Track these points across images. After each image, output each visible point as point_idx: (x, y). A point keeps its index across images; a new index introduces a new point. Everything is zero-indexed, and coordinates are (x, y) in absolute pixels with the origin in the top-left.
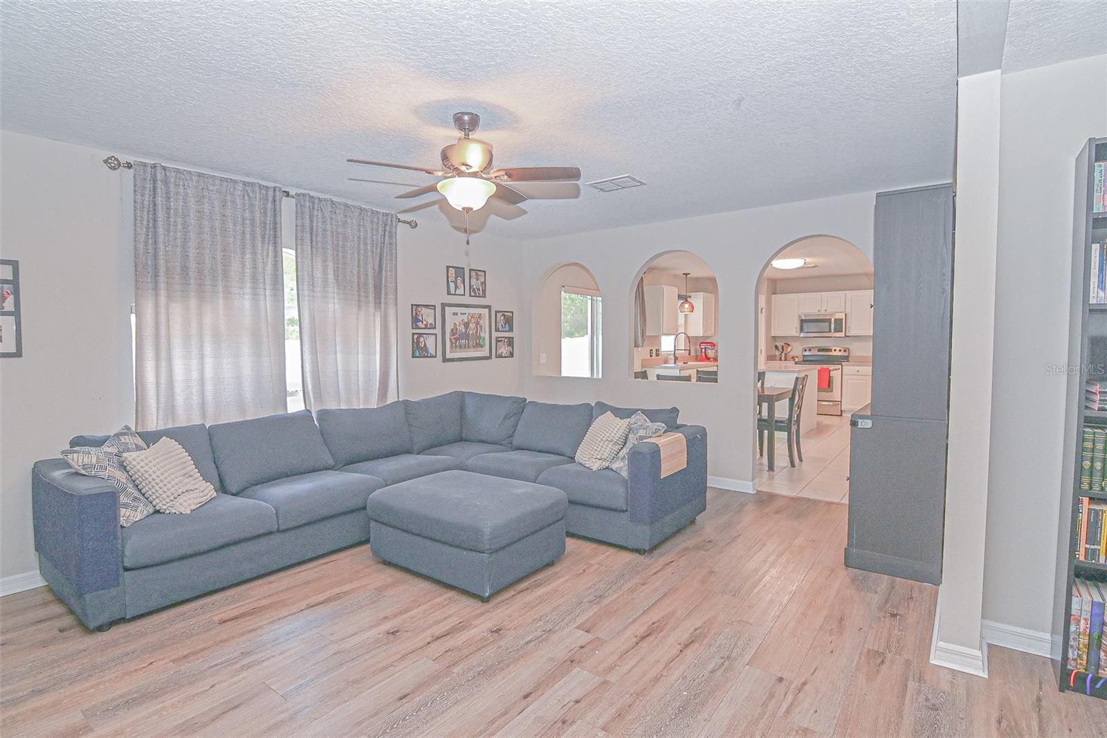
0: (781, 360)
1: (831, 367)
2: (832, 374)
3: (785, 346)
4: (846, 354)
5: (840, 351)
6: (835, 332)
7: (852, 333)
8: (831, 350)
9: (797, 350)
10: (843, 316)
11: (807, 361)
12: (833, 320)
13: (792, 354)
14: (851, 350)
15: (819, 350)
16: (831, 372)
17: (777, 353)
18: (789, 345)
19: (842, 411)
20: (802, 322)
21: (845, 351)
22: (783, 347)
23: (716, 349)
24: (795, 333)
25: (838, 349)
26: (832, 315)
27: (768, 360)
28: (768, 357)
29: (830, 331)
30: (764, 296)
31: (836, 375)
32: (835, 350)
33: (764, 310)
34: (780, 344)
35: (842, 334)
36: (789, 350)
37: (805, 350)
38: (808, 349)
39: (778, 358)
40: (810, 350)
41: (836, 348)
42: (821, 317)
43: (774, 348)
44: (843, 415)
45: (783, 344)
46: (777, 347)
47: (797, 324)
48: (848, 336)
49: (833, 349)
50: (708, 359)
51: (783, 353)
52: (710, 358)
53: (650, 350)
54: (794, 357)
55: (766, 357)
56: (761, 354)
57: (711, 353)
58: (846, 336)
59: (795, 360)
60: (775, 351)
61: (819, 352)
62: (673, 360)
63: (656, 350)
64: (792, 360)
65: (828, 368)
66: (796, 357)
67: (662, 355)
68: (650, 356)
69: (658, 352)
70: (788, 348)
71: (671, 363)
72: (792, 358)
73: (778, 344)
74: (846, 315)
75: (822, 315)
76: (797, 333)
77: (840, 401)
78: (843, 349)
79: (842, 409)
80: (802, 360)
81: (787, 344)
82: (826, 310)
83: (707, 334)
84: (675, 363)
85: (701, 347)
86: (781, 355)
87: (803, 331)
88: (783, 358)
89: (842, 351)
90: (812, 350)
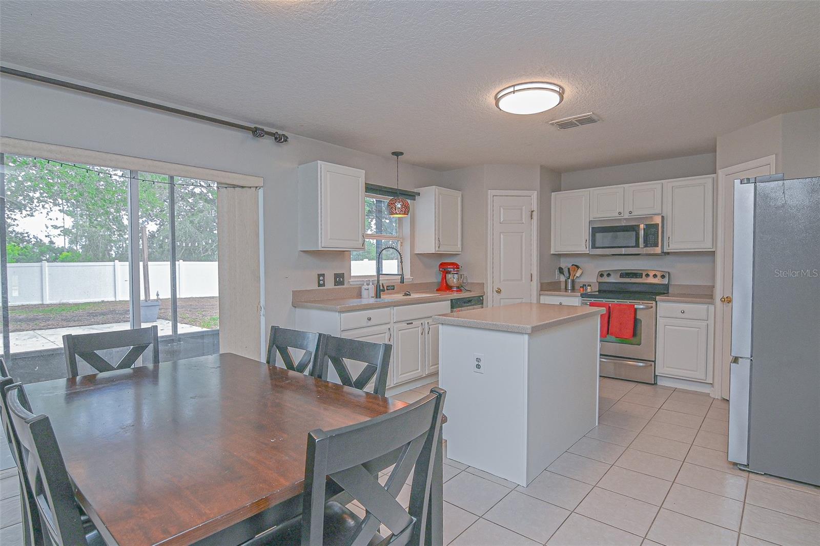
0: (566, 289)
1: (640, 304)
2: (641, 315)
3: (572, 268)
4: (665, 281)
5: (655, 276)
6: (646, 246)
7: (674, 246)
8: (641, 276)
9: (589, 275)
10: (658, 220)
11: (605, 291)
12: (642, 226)
13: (584, 280)
14: (672, 276)
15: (622, 276)
16: (639, 313)
17: (563, 279)
18: (578, 267)
19: (656, 377)
20: (595, 231)
21: (663, 277)
22: (569, 269)
23: (460, 273)
25: (650, 273)
26: (641, 219)
27: (541, 290)
28: (542, 284)
29: (637, 244)
30: (535, 193)
31: (646, 316)
32: (647, 276)
33: (535, 214)
34: (565, 265)
35: (658, 250)
36: (578, 274)
37: (602, 275)
38: (605, 275)
39: (563, 286)
40: (609, 275)
41: (657, 273)
42: (623, 224)
43: (557, 272)
45: (569, 265)
46: (561, 270)
47: (585, 234)
48: (668, 253)
49: (645, 273)
50: (450, 287)
51: (569, 278)
52: (452, 287)
53: (319, 276)
54: (585, 285)
55: (539, 285)
56: (531, 281)
57: (453, 279)
58: (663, 252)
59: (586, 289)
60: (559, 276)
61: (623, 277)
62: (372, 292)
63: (336, 276)
64: (582, 289)
65: (634, 306)
66: (588, 286)
67: (351, 283)
68: (319, 285)
69: (339, 279)
70: (576, 272)
71: (368, 297)
72: (583, 287)
73: (563, 265)
74: (663, 217)
75: (625, 219)
76: (588, 248)
77: (653, 361)
78: (659, 274)
79: (656, 374)
80: (598, 290)
81: (576, 266)
82: (630, 212)
83: (444, 249)
84: (378, 295)
85: (441, 270)
86: (566, 282)
87: (596, 246)
88: (570, 287)
89: (659, 277)
90: (612, 275)
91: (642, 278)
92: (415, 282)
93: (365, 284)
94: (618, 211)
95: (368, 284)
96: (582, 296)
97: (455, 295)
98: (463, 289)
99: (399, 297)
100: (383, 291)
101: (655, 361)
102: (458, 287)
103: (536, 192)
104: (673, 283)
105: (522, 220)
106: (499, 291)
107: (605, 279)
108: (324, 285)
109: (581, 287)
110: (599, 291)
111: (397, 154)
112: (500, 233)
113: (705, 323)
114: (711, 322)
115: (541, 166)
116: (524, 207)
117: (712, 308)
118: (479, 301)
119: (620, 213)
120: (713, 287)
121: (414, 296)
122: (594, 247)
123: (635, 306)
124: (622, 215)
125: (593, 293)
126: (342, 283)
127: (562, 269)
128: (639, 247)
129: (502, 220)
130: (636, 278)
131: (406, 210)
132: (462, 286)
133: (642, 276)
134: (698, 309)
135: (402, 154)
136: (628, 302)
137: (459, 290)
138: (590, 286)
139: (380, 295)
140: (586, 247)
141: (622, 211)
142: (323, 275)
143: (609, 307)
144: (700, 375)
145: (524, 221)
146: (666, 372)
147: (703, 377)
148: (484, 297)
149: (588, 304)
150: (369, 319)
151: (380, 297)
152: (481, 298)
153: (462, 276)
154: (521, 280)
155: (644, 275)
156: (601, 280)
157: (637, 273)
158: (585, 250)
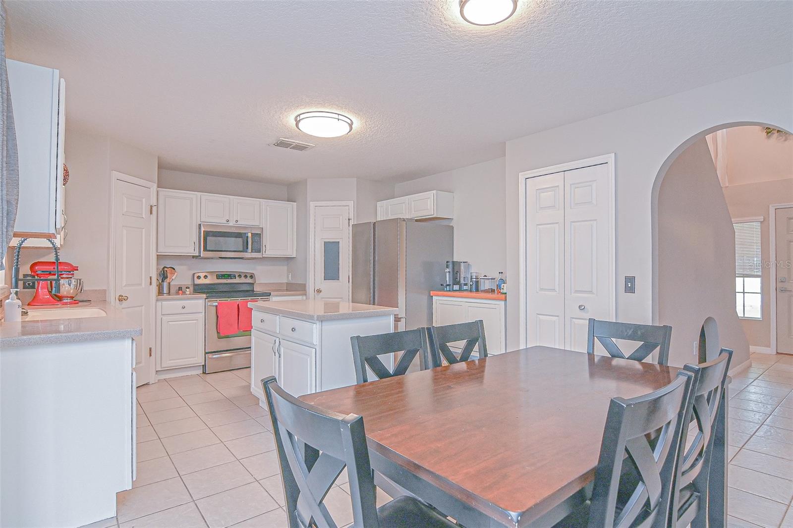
6: (252, 251)
7: (268, 252)
12: (249, 235)
13: (177, 283)
21: (251, 277)
24: (192, 251)
26: (249, 228)
30: (155, 186)
32: (240, 276)
35: (259, 255)
37: (199, 278)
40: (205, 277)
42: (234, 231)
56: (151, 285)
57: (66, 286)
61: (219, 279)
64: (180, 291)
66: (187, 288)
72: (182, 290)
75: (231, 226)
81: (172, 268)
82: (237, 221)
86: (161, 285)
88: (165, 291)
89: (248, 278)
90: (209, 277)
94: (225, 219)
102: (72, 298)
104: (257, 282)
105: (142, 214)
106: (124, 299)
107: (203, 281)
115: (158, 158)
116: (144, 200)
119: (228, 221)
122: (205, 249)
124: (229, 223)
130: (230, 278)
133: (235, 276)
137: (74, 301)
138: (189, 288)
140: (195, 250)
141: (230, 219)
145: (144, 216)
154: (141, 284)
155: (237, 277)
156: (197, 282)
157: (231, 275)
158: (194, 252)
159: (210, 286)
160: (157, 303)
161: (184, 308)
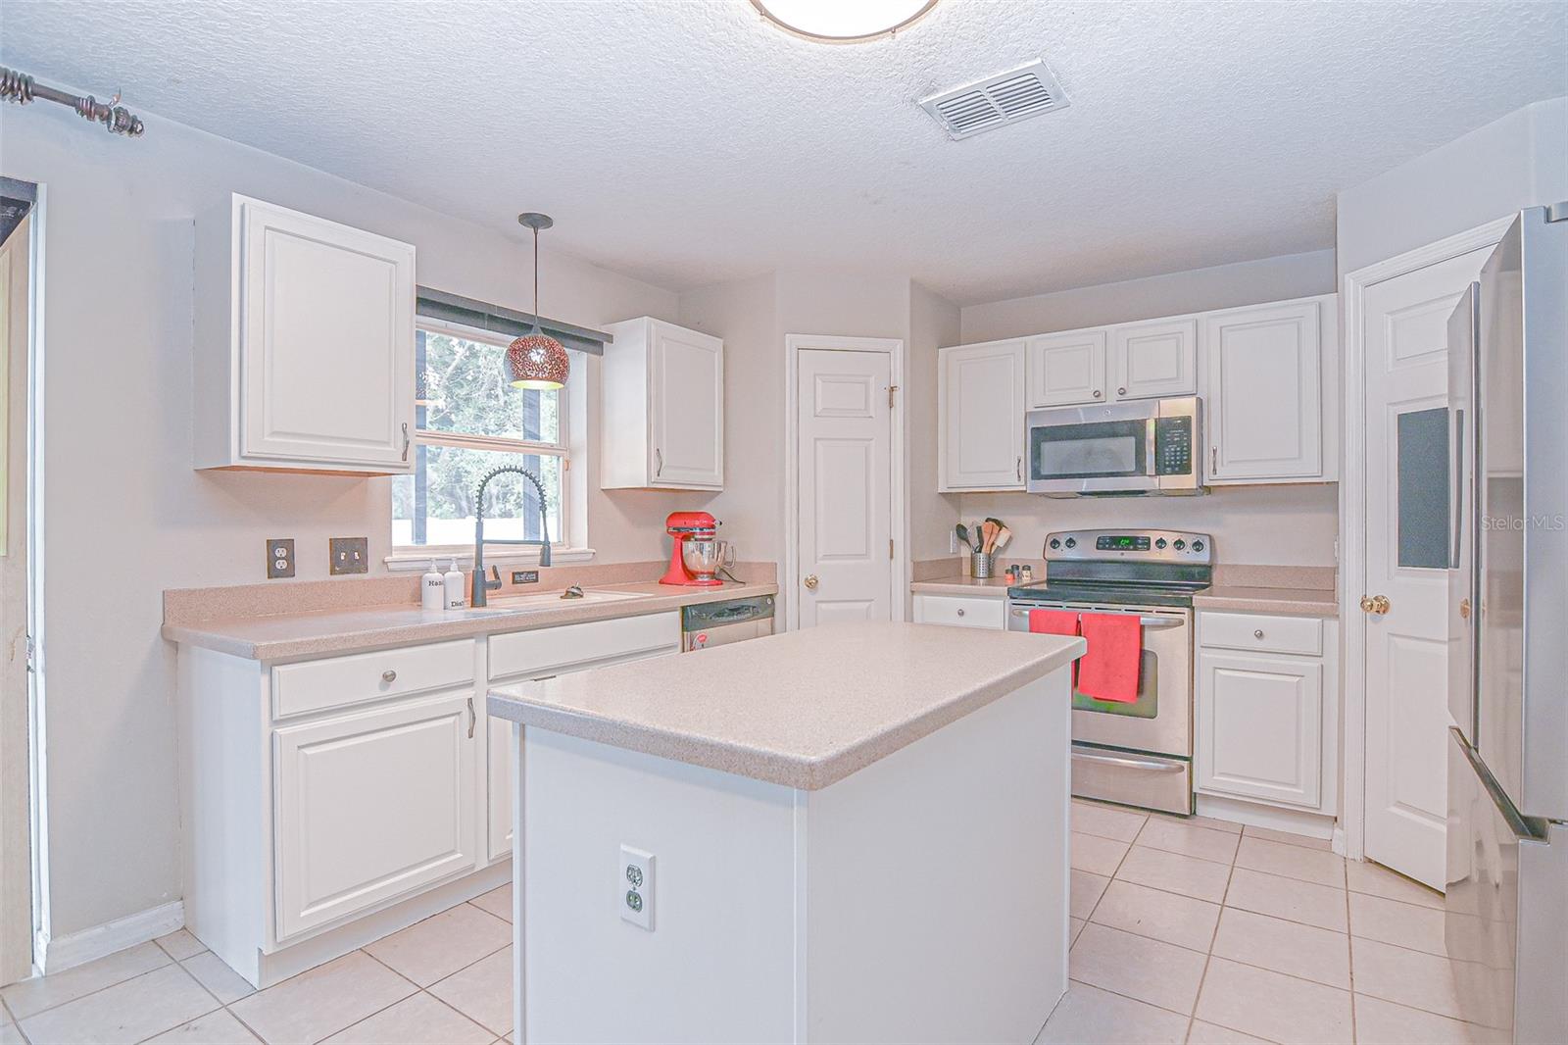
0: (974, 579)
1: (1150, 616)
2: (1154, 640)
3: (986, 527)
4: (1203, 557)
5: (1179, 544)
6: (1161, 472)
7: (1228, 472)
8: (1147, 543)
9: (1026, 545)
10: (1186, 407)
11: (1064, 583)
12: (1151, 428)
13: (1011, 556)
14: (1218, 544)
15: (1101, 544)
16: (1147, 633)
17: (966, 552)
18: (1000, 525)
19: (1193, 796)
20: (1041, 436)
21: (1198, 546)
22: (979, 530)
23: (717, 538)
24: (1014, 480)
25: (1170, 538)
26: (1147, 406)
27: (916, 581)
28: (917, 565)
29: (1141, 469)
30: (899, 345)
31: (1166, 642)
32: (1161, 543)
33: (898, 395)
34: (971, 520)
35: (1188, 481)
36: (1000, 542)
37: (1055, 543)
38: (1063, 542)
39: (966, 570)
40: (1071, 543)
41: (1166, 536)
42: (1109, 418)
43: (953, 535)
44: (1202, 810)
45: (980, 520)
46: (961, 531)
47: (1018, 446)
48: (1215, 489)
49: (1154, 537)
50: (691, 575)
51: (980, 551)
52: (697, 573)
53: (272, 545)
54: (1018, 567)
55: (910, 565)
56: (891, 557)
57: (699, 556)
58: (1202, 487)
59: (1020, 576)
60: (959, 548)
61: (1104, 548)
62: (458, 591)
63: (336, 545)
64: (1010, 576)
65: (1139, 617)
66: (1024, 569)
67: (391, 566)
68: (273, 573)
69: (348, 555)
70: (998, 535)
71: (445, 605)
72: (1012, 573)
73: (966, 521)
74: (1200, 402)
75: (1111, 407)
76: (1023, 479)
77: (1185, 759)
78: (1189, 541)
79: (1194, 791)
80: (1045, 578)
81: (995, 521)
82: (1122, 392)
83: (672, 478)
84: (477, 598)
85: (671, 530)
86: (973, 559)
87: (1043, 473)
88: (982, 572)
89: (1189, 547)
90: (1079, 542)
91: (1148, 549)
92: (603, 561)
93: (434, 567)
94: (1093, 389)
95: (443, 570)
96: (1012, 594)
97: (704, 594)
98: (725, 577)
99: (550, 601)
100: (497, 586)
101: (1192, 757)
102: (712, 575)
103: (902, 341)
104: (1220, 561)
105: (867, 408)
106: (812, 584)
107: (1065, 553)
108: (289, 572)
109: (1007, 572)
110: (1049, 582)
111: (535, 221)
112: (816, 439)
113: (1315, 664)
114: (1332, 661)
115: (913, 282)
116: (872, 379)
117: (1332, 626)
118: (763, 607)
119: (1097, 394)
120: (1335, 570)
121: (593, 598)
122: (1037, 475)
123: (1142, 619)
124: (1102, 398)
125: (1035, 587)
126: (358, 565)
127: (965, 529)
128: (1145, 475)
129: (818, 410)
130: (1135, 549)
131: (559, 371)
132: (722, 570)
133: (1149, 544)
134: (1296, 629)
135: (546, 221)
136: (1121, 609)
137: (716, 579)
138: (1029, 568)
139: (484, 598)
140: (1019, 477)
141: (1101, 388)
142: (289, 544)
143: (1078, 622)
144: (1303, 795)
145: (872, 414)
146: (1220, 787)
147: (1313, 801)
148: (777, 599)
149: (1025, 615)
150: (390, 677)
151: (484, 605)
152: (769, 602)
153: (723, 545)
154: (866, 555)
155: (1153, 543)
156: (1052, 554)
157: (1138, 538)
158: (1017, 483)
159: (1084, 567)
160: (915, 597)
161: (961, 613)
